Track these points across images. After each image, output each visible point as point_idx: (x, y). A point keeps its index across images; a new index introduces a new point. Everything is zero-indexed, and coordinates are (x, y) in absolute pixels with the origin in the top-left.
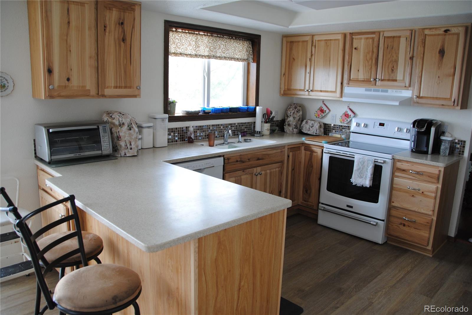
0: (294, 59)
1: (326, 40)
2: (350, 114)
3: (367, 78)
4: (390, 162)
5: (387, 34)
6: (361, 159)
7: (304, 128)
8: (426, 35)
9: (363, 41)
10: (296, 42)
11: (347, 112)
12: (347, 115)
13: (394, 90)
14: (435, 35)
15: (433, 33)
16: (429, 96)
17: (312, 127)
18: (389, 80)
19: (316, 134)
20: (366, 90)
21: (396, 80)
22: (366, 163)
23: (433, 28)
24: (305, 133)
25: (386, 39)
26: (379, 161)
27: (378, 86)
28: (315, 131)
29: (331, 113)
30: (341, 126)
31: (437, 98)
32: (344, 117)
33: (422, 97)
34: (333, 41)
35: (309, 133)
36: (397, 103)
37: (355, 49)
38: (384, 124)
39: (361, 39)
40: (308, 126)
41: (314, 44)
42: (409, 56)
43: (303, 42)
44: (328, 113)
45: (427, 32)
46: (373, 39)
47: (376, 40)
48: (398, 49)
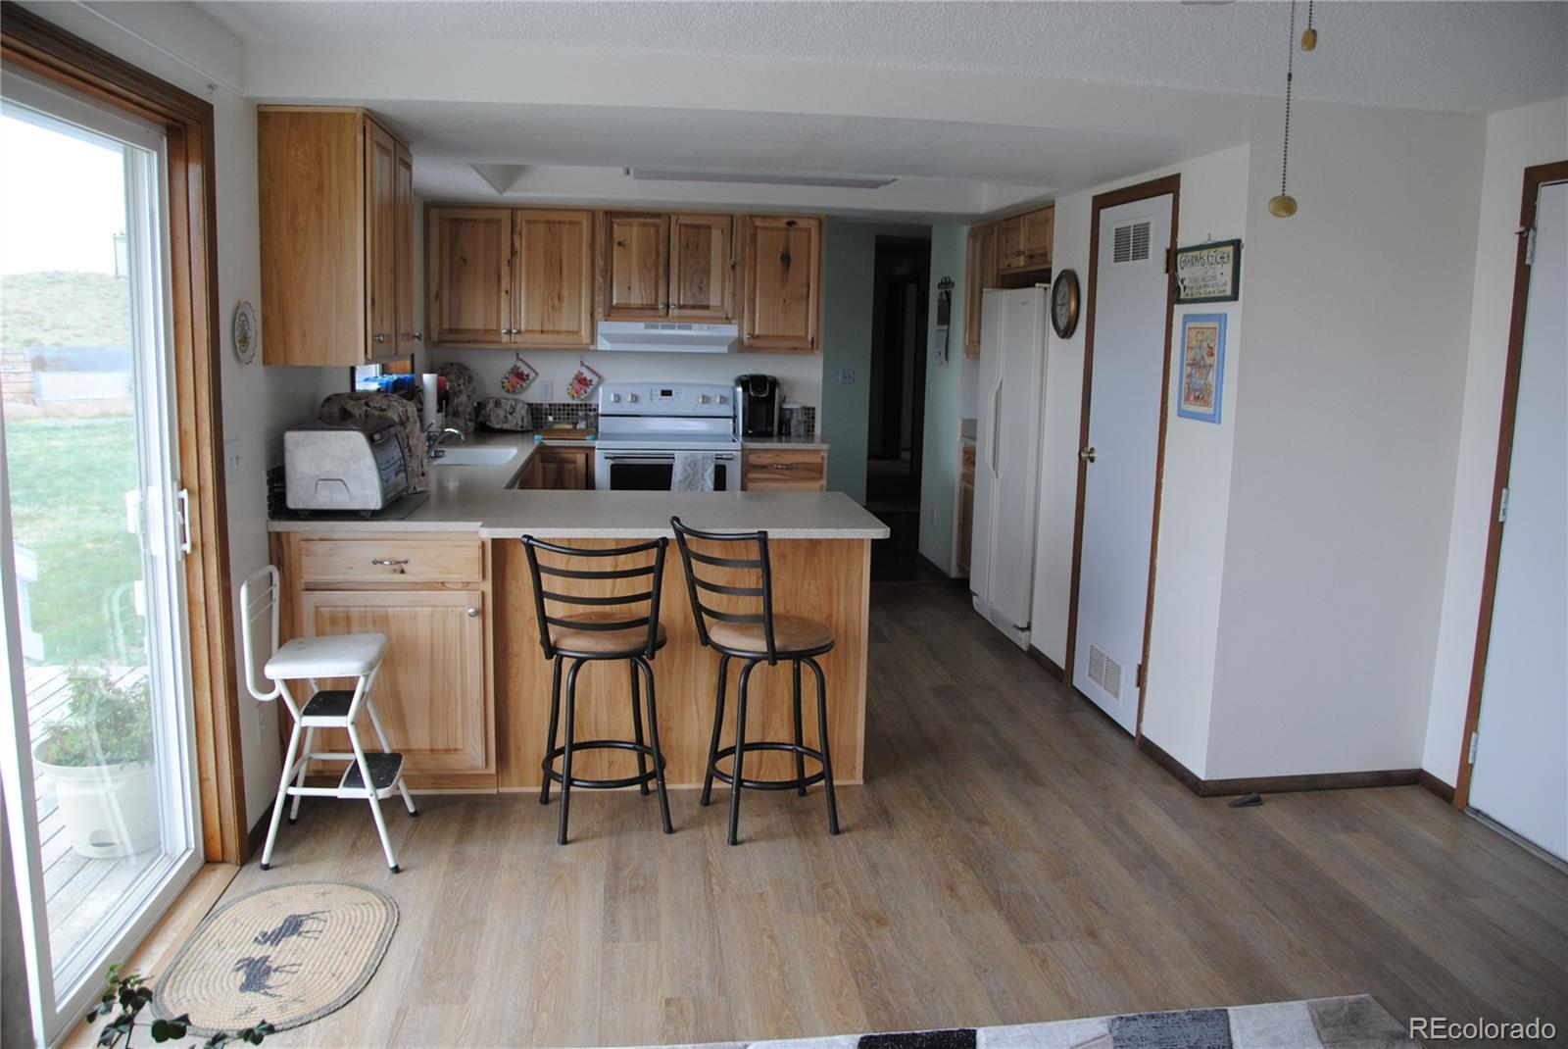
0: (464, 260)
1: (548, 222)
2: (588, 378)
3: (649, 302)
4: (738, 455)
5: (684, 220)
6: (689, 459)
7: (492, 417)
8: (757, 227)
9: (635, 229)
10: (467, 220)
11: (582, 374)
12: (582, 381)
13: (705, 326)
14: (772, 229)
15: (769, 225)
16: (771, 334)
17: (511, 414)
18: (693, 307)
19: (522, 427)
20: (646, 327)
21: (707, 307)
22: (699, 465)
23: (768, 217)
24: (498, 429)
25: (683, 229)
26: (724, 456)
27: (673, 317)
28: (520, 423)
29: (539, 379)
30: (568, 405)
31: (784, 338)
32: (578, 386)
33: (758, 337)
34: (567, 226)
35: (505, 426)
36: (725, 349)
37: (620, 244)
38: (671, 392)
39: (630, 225)
40: (501, 413)
41: (518, 229)
42: (729, 264)
43: (488, 221)
44: (534, 379)
45: (758, 222)
46: (656, 226)
47: (663, 229)
48: (709, 249)
